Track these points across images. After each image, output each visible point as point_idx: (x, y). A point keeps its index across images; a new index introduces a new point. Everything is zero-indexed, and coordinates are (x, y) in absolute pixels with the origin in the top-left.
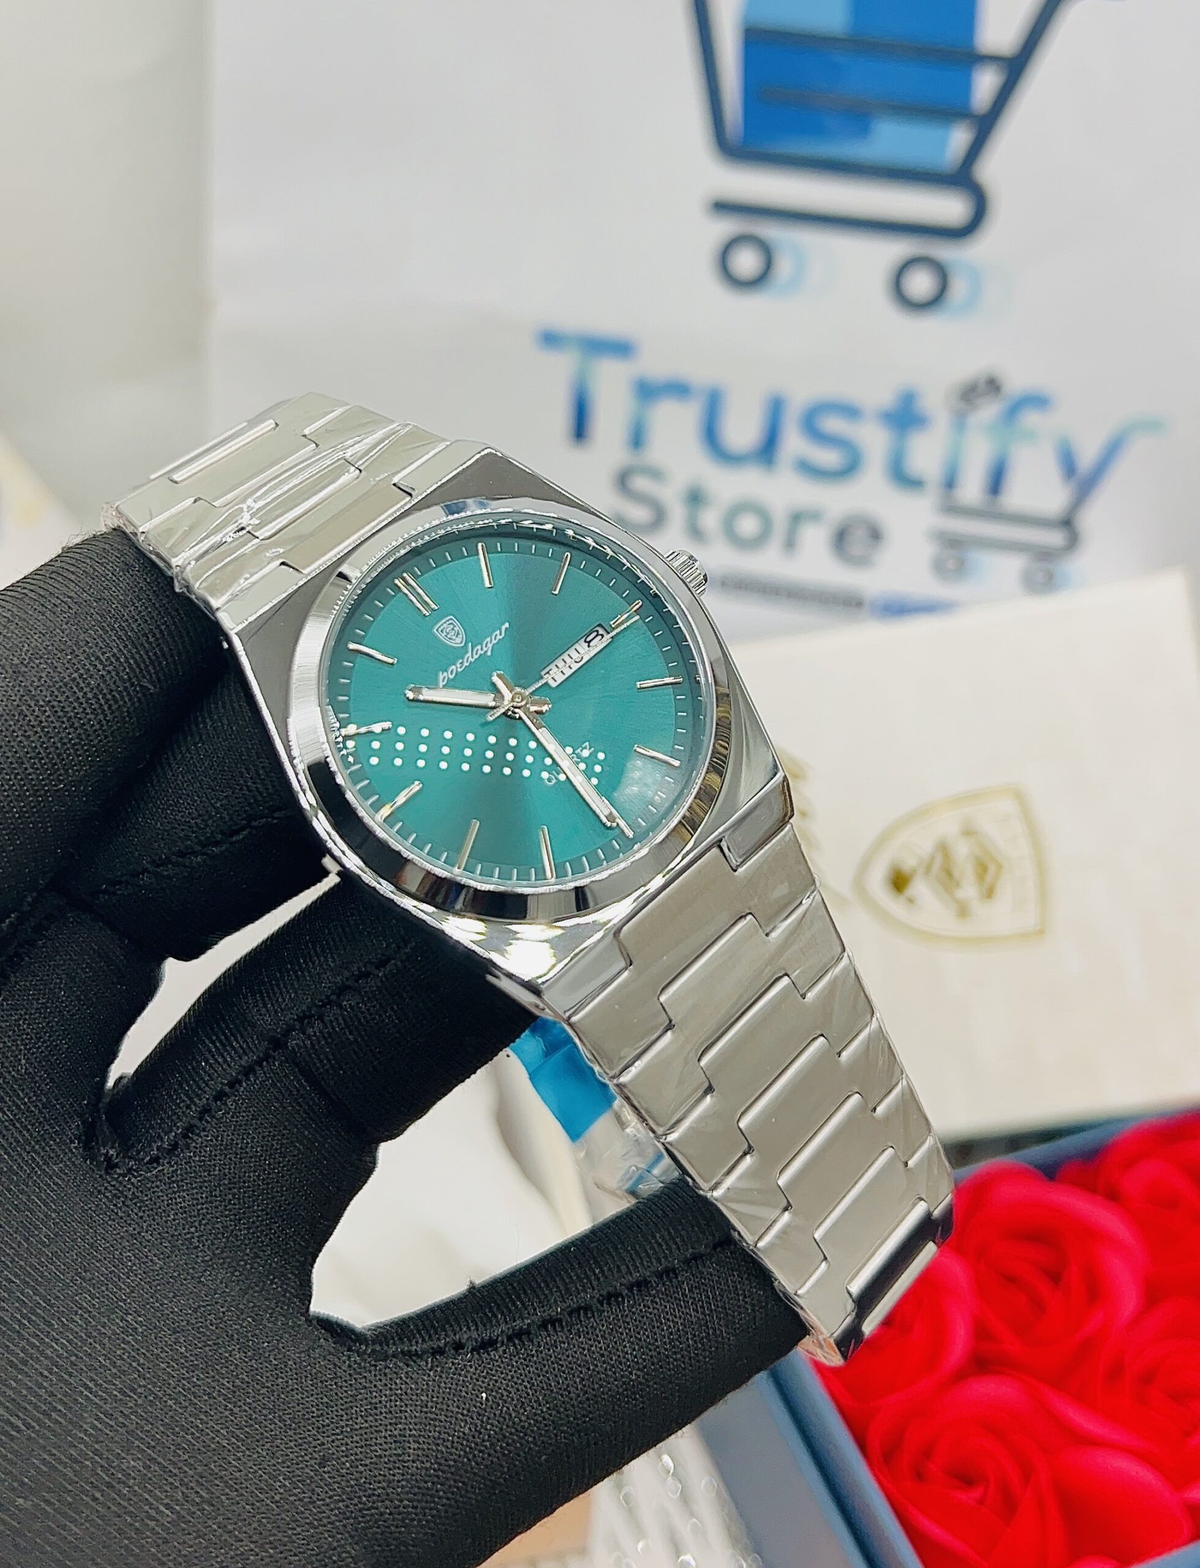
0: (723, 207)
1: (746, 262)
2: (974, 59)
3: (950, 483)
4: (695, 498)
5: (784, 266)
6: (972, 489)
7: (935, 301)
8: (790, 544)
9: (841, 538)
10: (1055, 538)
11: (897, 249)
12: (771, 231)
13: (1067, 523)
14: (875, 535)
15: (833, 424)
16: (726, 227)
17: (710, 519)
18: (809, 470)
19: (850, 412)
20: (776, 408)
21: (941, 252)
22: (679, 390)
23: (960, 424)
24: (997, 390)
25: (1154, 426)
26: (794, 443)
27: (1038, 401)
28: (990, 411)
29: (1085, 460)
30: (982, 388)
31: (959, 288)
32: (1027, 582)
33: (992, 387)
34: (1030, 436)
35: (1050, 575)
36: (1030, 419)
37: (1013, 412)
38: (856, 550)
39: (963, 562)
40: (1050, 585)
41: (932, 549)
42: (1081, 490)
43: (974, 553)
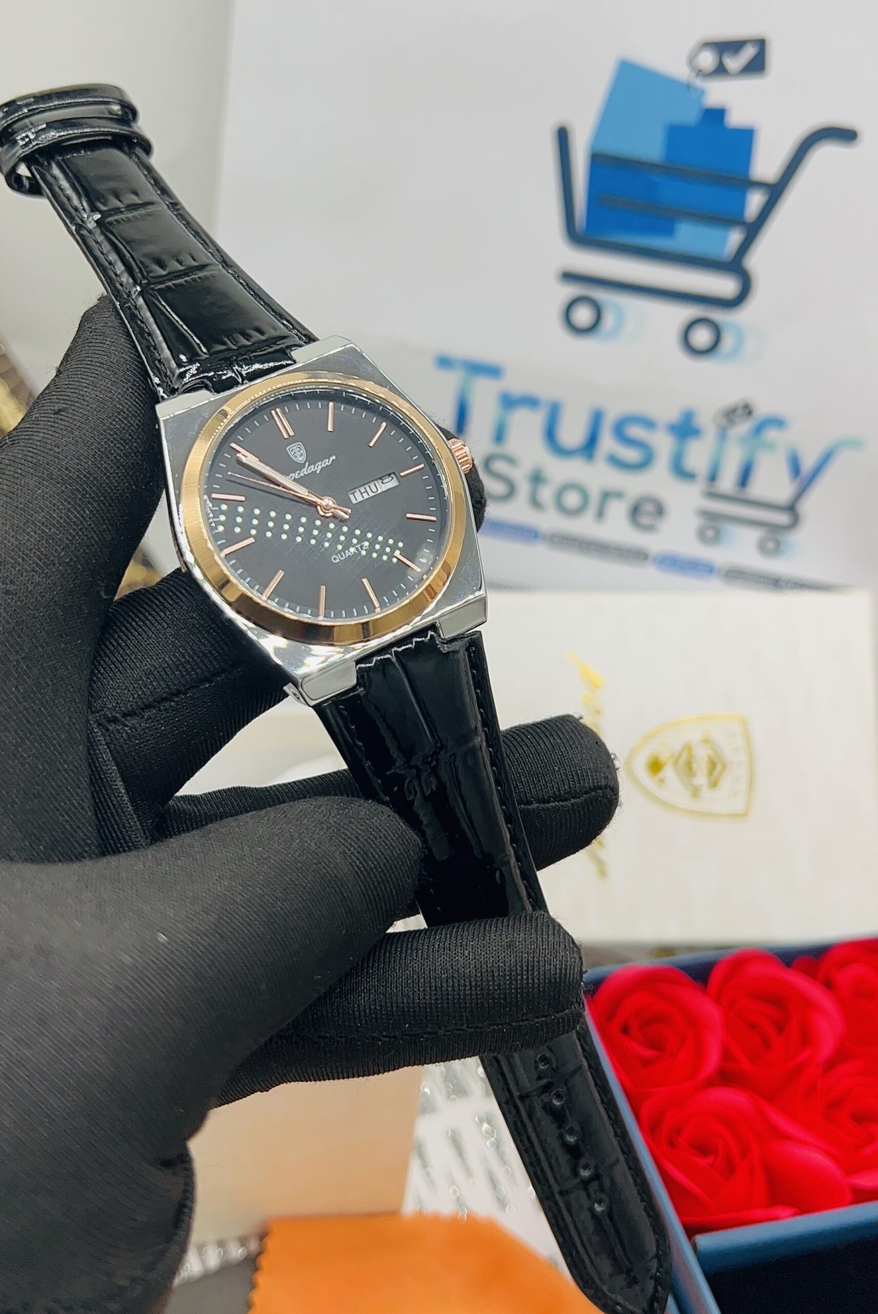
0: (569, 277)
1: (583, 316)
2: (748, 184)
3: (713, 477)
4: (537, 478)
5: (609, 320)
6: (728, 482)
7: (712, 349)
8: (600, 514)
9: (635, 511)
10: (783, 519)
11: (688, 312)
12: (600, 295)
13: (791, 509)
14: (660, 510)
15: (635, 432)
16: (571, 291)
17: (546, 494)
18: (616, 462)
19: (649, 424)
20: (597, 418)
21: (718, 315)
22: (531, 402)
23: (723, 435)
24: (750, 413)
25: (855, 444)
26: (607, 443)
27: (777, 422)
28: (743, 428)
29: (808, 463)
30: (739, 412)
31: (728, 341)
32: (762, 548)
33: (747, 411)
34: (771, 447)
35: (778, 544)
36: (772, 434)
37: (759, 429)
38: (645, 520)
39: (718, 532)
40: (777, 551)
41: (698, 522)
42: (803, 486)
43: (727, 526)
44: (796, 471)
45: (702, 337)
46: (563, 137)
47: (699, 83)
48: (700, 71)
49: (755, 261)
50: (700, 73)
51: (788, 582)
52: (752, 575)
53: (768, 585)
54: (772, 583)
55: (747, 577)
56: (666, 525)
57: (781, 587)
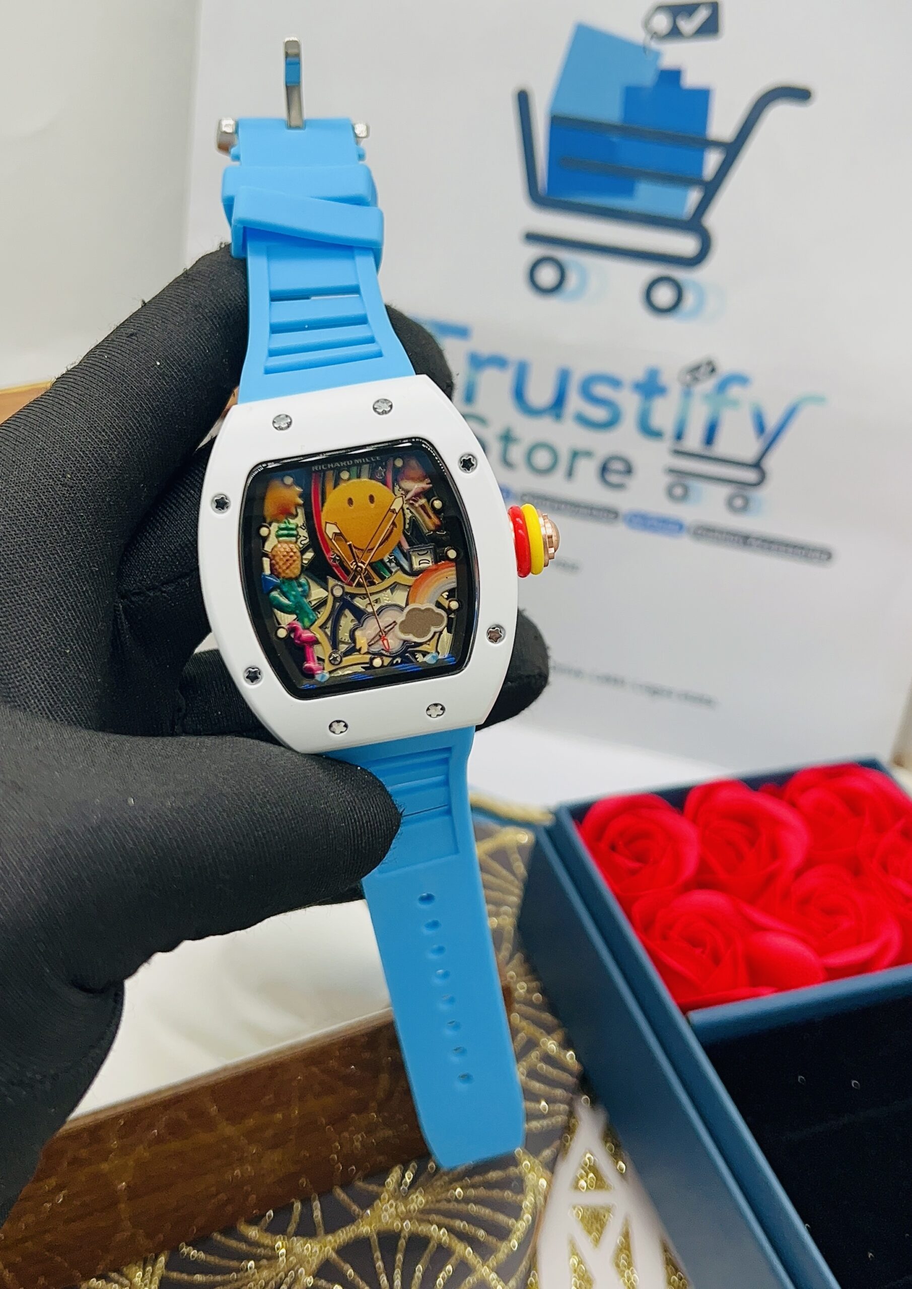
0: (532, 238)
1: (547, 276)
2: (705, 144)
3: (679, 436)
4: (507, 438)
5: (572, 280)
6: (694, 440)
7: (673, 308)
8: (570, 473)
9: (604, 469)
10: (750, 476)
12: (563, 255)
13: (757, 465)
14: (628, 469)
15: (602, 390)
16: (534, 252)
17: (517, 453)
18: (584, 421)
19: (615, 383)
20: (564, 378)
22: (499, 362)
23: (687, 393)
24: (713, 370)
25: (818, 400)
26: (575, 403)
27: (741, 379)
28: (708, 385)
29: (772, 422)
30: (702, 370)
31: (690, 299)
32: (730, 504)
33: (710, 368)
34: (735, 403)
35: (747, 501)
36: (735, 391)
37: (722, 387)
38: (613, 478)
39: (686, 489)
40: (745, 508)
41: (666, 480)
42: (768, 442)
43: (694, 484)
44: (760, 427)
45: (664, 295)
46: (523, 100)
47: (654, 45)
48: (655, 33)
49: (713, 220)
50: (655, 35)
51: (757, 539)
52: (721, 532)
53: (738, 542)
54: (741, 541)
55: (716, 534)
56: (634, 483)
57: (751, 545)
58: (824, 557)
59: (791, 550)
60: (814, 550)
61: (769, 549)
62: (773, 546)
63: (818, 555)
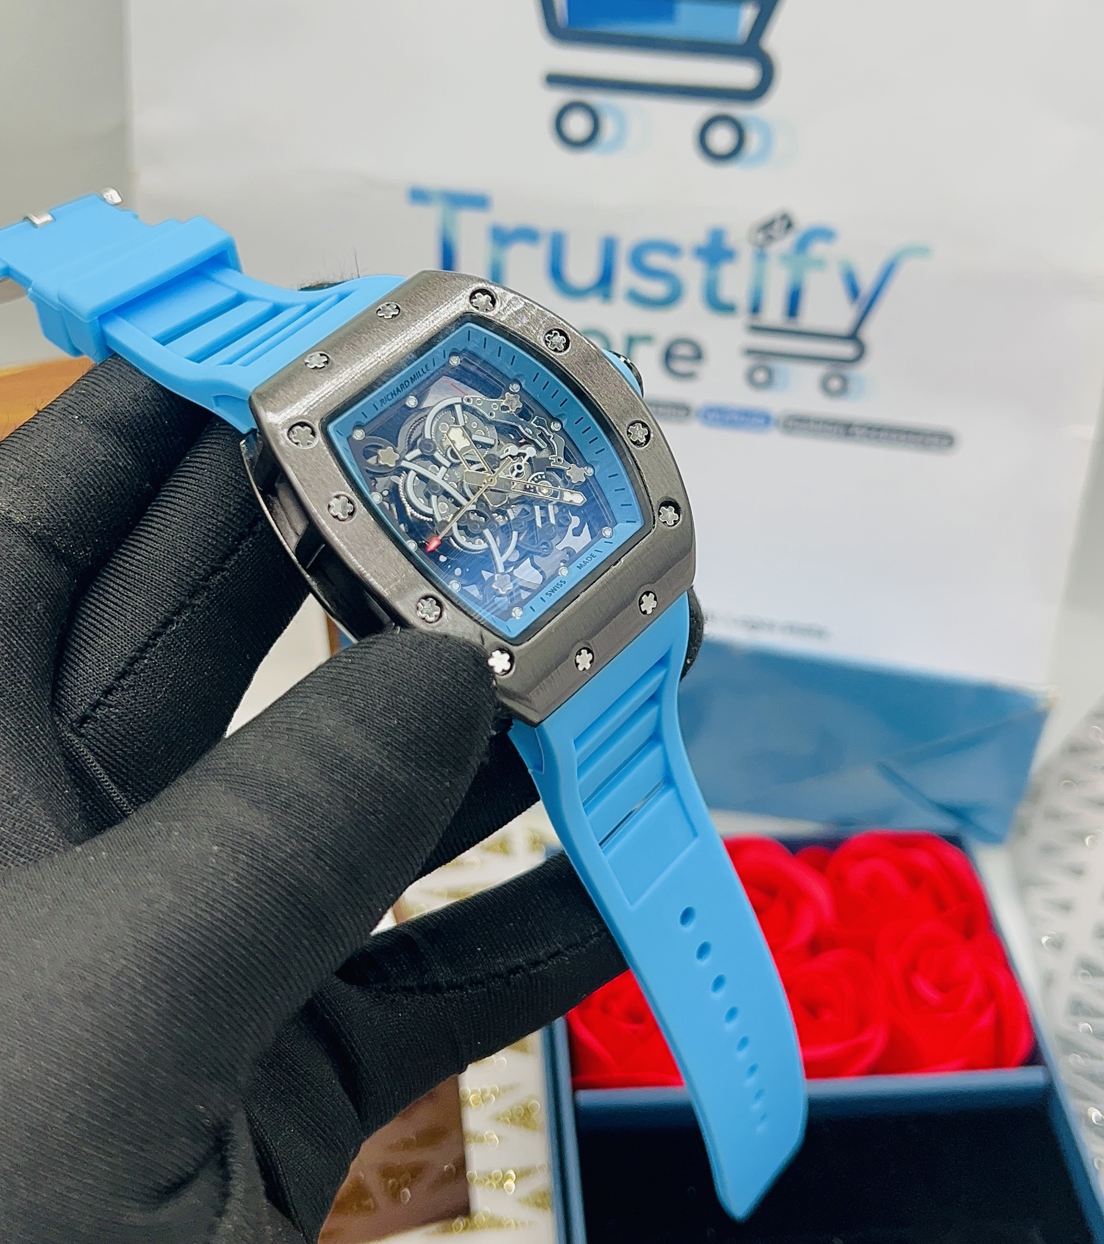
0: (555, 80)
1: (578, 125)
3: (755, 309)
5: (609, 128)
6: (774, 313)
7: (735, 152)
10: (846, 350)
11: (702, 110)
12: (595, 98)
13: (853, 337)
15: (656, 260)
16: (561, 96)
19: (672, 250)
21: (738, 111)
23: (761, 256)
24: (789, 225)
25: (922, 251)
26: (625, 277)
27: (824, 234)
28: (784, 244)
29: (866, 283)
30: (777, 226)
31: (754, 141)
32: (825, 386)
33: (785, 223)
34: (820, 264)
35: (844, 380)
36: (818, 249)
37: (803, 245)
38: (681, 366)
39: (770, 373)
40: (843, 391)
41: (746, 363)
42: (863, 309)
43: (780, 366)
44: (854, 291)
45: (722, 138)
49: (774, 41)
51: (861, 426)
52: (817, 422)
53: (838, 433)
54: (842, 430)
55: (812, 425)
56: (707, 370)
57: (854, 434)
58: (946, 442)
59: (904, 437)
60: (933, 435)
61: (877, 437)
62: (882, 434)
63: (937, 440)
